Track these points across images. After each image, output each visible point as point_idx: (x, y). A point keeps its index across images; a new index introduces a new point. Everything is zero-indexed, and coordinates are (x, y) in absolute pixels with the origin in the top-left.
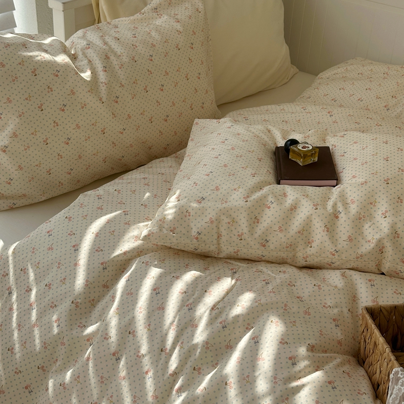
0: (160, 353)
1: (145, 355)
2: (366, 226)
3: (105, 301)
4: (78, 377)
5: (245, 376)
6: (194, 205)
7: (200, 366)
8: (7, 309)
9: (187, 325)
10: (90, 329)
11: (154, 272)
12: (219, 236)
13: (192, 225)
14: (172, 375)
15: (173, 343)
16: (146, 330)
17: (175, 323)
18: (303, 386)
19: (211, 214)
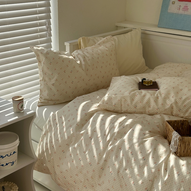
0: (104, 136)
1: (100, 137)
2: (167, 101)
3: (86, 124)
4: (79, 145)
5: (130, 139)
6: (113, 96)
7: (116, 138)
8: (56, 129)
9: (112, 127)
10: (82, 132)
11: (101, 116)
12: (121, 105)
13: (113, 102)
14: (108, 141)
15: (108, 133)
16: (100, 130)
17: (108, 127)
18: (147, 140)
19: (119, 98)
